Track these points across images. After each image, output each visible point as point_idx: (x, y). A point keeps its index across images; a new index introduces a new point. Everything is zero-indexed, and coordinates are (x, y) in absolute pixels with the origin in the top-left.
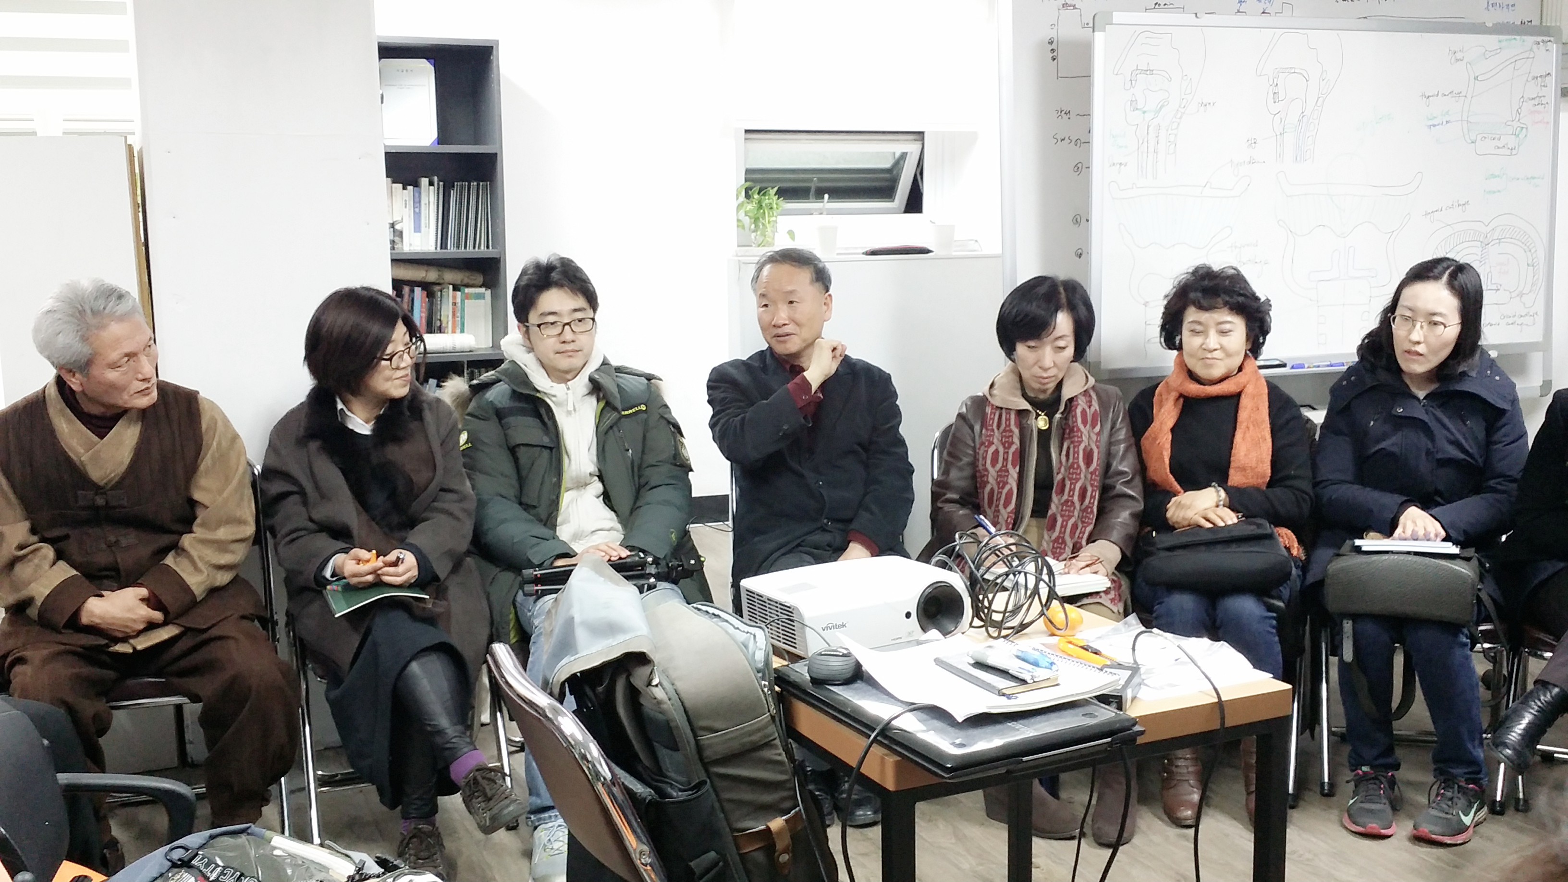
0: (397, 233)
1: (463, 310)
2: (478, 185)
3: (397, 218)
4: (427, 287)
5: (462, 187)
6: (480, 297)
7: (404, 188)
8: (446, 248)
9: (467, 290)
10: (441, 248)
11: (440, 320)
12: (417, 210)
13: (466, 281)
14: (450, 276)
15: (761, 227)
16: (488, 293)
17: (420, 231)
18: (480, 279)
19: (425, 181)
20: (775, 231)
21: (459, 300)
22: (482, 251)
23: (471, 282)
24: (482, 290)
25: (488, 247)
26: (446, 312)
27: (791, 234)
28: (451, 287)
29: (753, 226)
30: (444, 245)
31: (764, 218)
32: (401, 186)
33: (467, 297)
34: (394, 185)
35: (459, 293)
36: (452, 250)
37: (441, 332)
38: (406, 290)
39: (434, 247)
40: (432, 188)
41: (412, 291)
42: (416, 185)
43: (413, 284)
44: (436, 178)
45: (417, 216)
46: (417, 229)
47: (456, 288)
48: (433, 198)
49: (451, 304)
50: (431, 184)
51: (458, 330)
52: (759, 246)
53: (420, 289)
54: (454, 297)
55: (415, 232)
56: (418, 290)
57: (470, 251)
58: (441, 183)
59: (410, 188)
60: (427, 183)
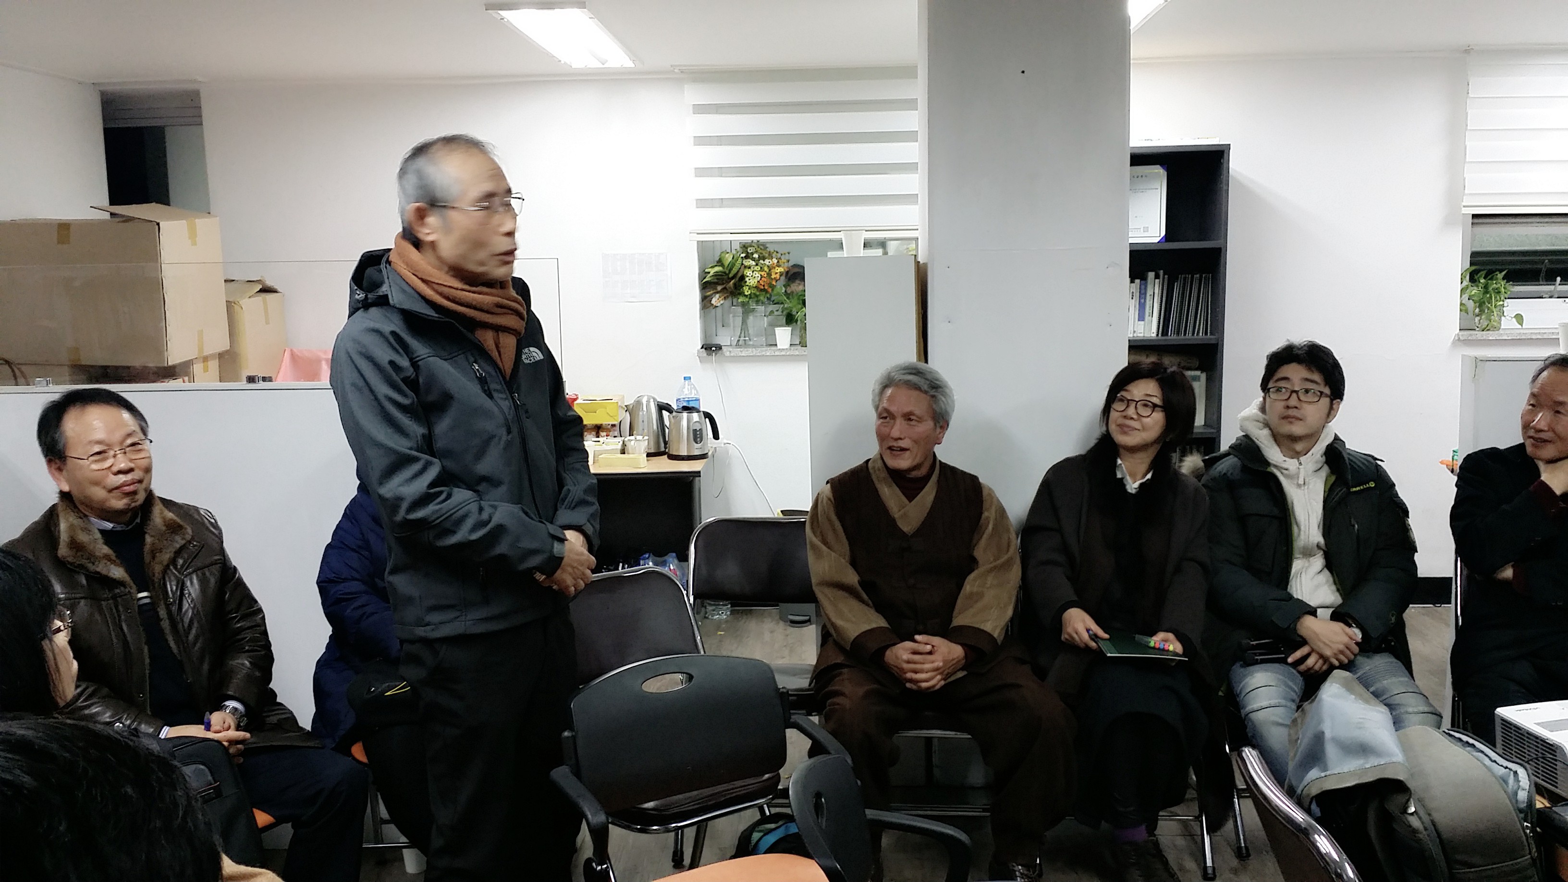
2: (1201, 277)
5: (1185, 279)
8: (1167, 335)
10: (1163, 335)
12: (1142, 301)
15: (1486, 311)
16: (1204, 375)
17: (1143, 320)
18: (1196, 362)
20: (1502, 314)
22: (1200, 338)
23: (1190, 365)
24: (1198, 373)
25: (1206, 334)
27: (1519, 318)
29: (1477, 310)
30: (1165, 332)
31: (1490, 302)
36: (1172, 337)
40: (1157, 281)
42: (1144, 278)
44: (1161, 272)
46: (1141, 318)
48: (1158, 290)
50: (1157, 277)
55: (1139, 320)
57: (1188, 337)
58: (1166, 276)
59: (1137, 281)
60: (1154, 276)
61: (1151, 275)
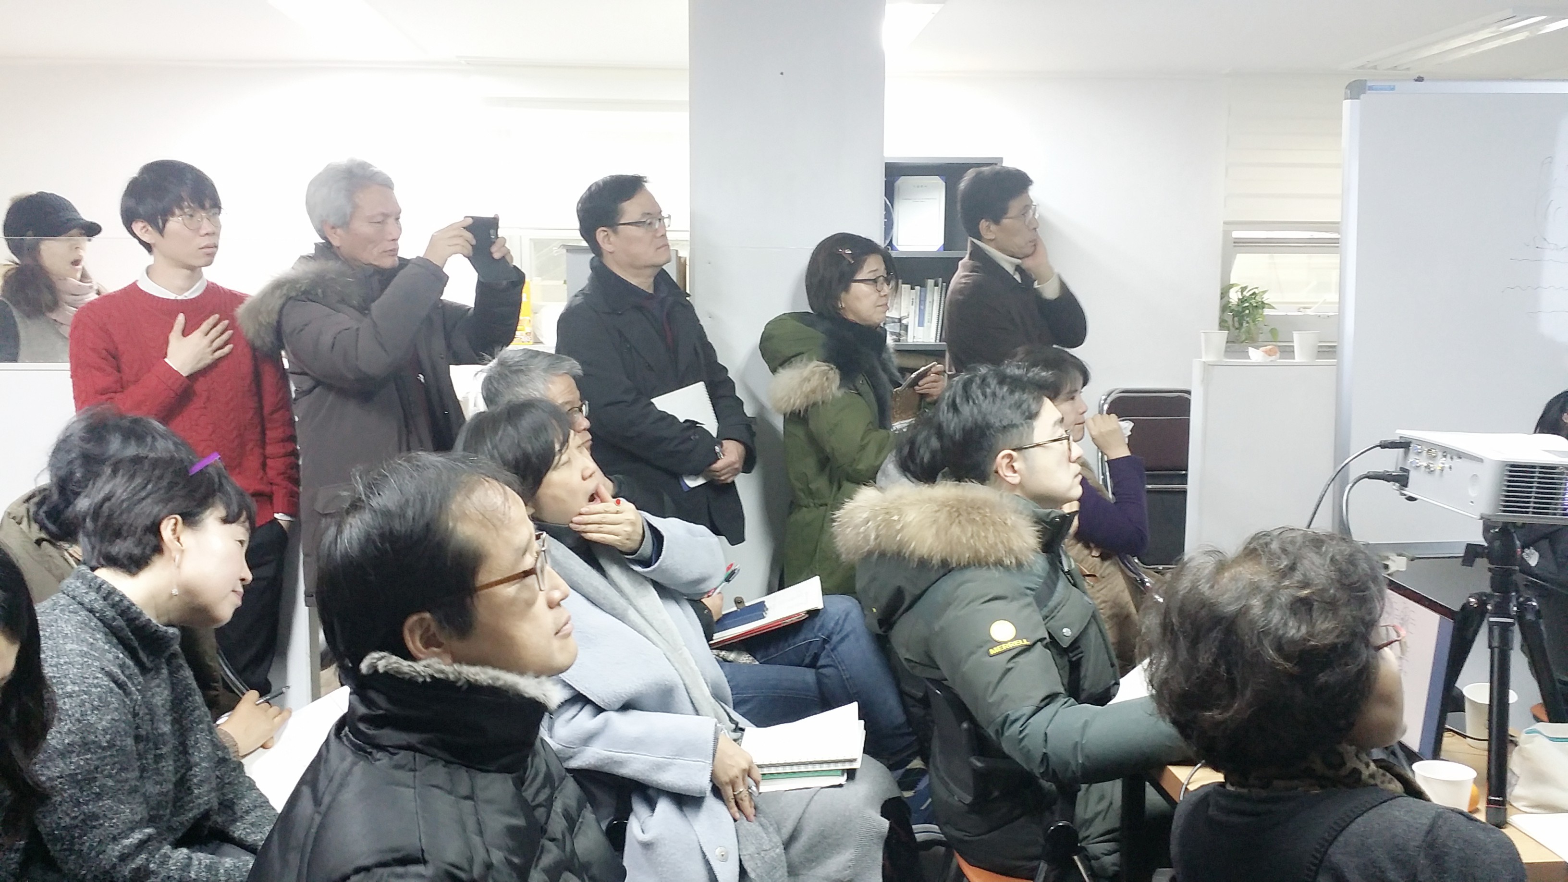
0: (903, 327)
3: (904, 314)
7: (912, 289)
12: (923, 306)
17: (924, 325)
32: (909, 286)
39: (934, 339)
40: (936, 288)
42: (923, 285)
44: (938, 279)
45: (922, 312)
46: (922, 323)
48: (936, 297)
50: (936, 285)
59: (918, 288)
60: (933, 284)
61: (930, 282)
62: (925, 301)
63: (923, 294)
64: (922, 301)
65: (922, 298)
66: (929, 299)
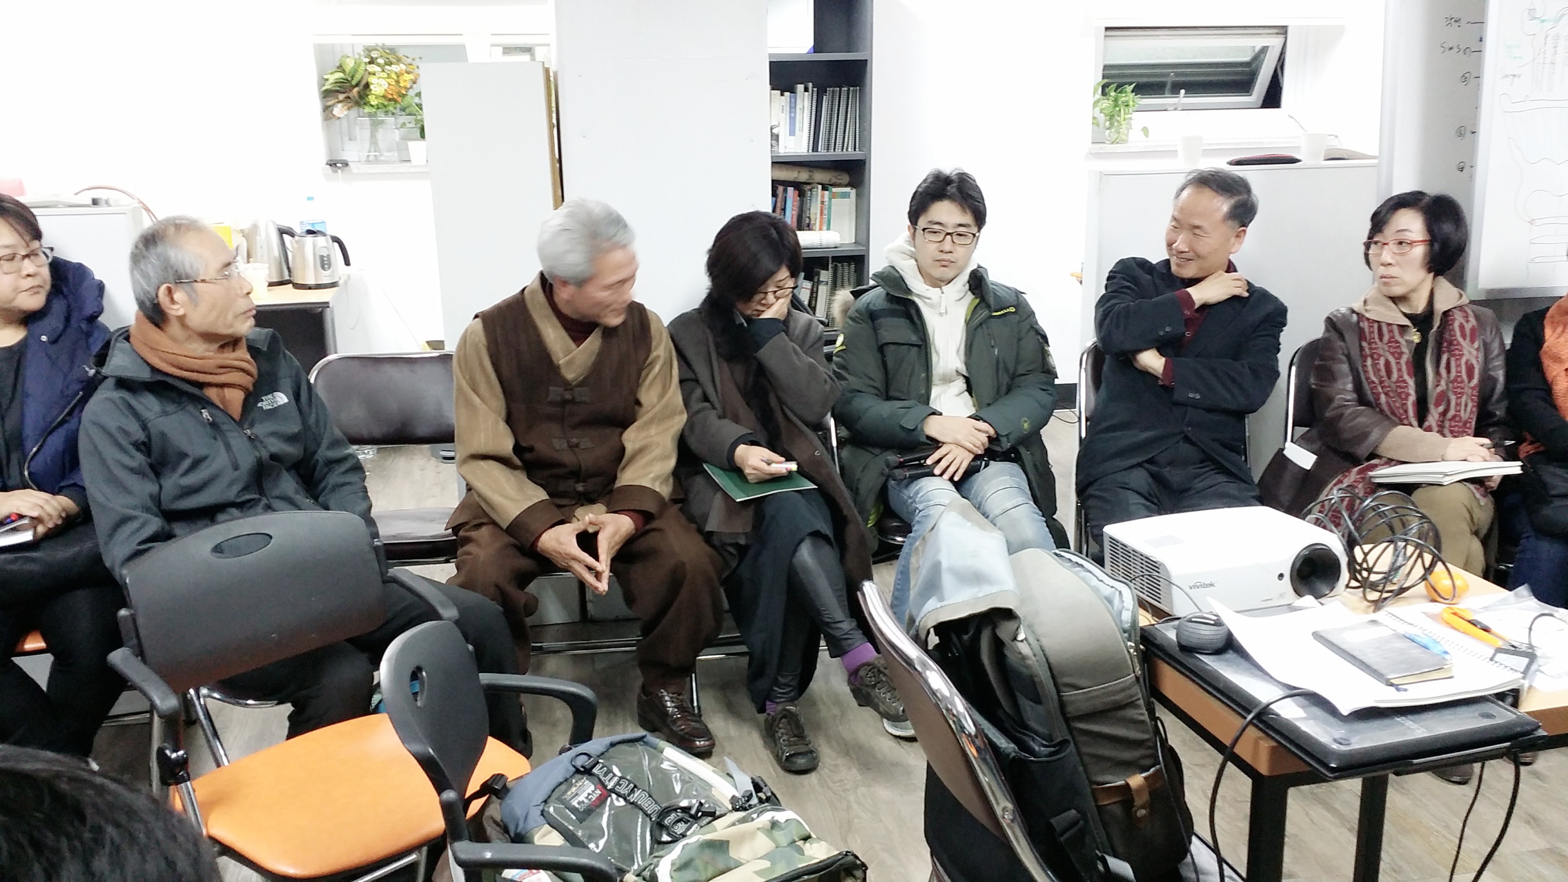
0: (774, 137)
1: (830, 208)
2: (849, 90)
3: (774, 123)
4: (798, 186)
5: (833, 92)
6: (845, 195)
7: (782, 95)
8: (817, 151)
9: (834, 190)
10: (813, 151)
11: (809, 218)
12: (793, 115)
13: (834, 180)
14: (820, 176)
15: (1116, 124)
16: (853, 192)
17: (794, 135)
18: (846, 178)
19: (800, 88)
20: (1130, 127)
21: (826, 199)
22: (850, 153)
23: (838, 182)
24: (848, 189)
25: (855, 150)
26: (814, 211)
27: (1145, 130)
28: (820, 187)
29: (1108, 123)
30: (815, 148)
31: (1119, 116)
32: (779, 92)
33: (834, 196)
34: (774, 92)
35: (826, 193)
36: (822, 153)
37: (809, 230)
38: (781, 189)
39: (806, 151)
40: (806, 93)
41: (785, 191)
42: (793, 91)
43: (786, 184)
44: (810, 85)
45: (792, 120)
46: (792, 133)
47: (824, 188)
48: (807, 103)
49: (819, 202)
50: (806, 90)
51: (825, 228)
52: (1112, 143)
53: (792, 188)
54: (823, 196)
55: (790, 135)
56: (790, 190)
57: (838, 154)
58: (815, 89)
59: (787, 94)
60: (803, 90)
62: (795, 108)
63: (793, 100)
64: (793, 107)
65: (793, 105)
66: (799, 106)
